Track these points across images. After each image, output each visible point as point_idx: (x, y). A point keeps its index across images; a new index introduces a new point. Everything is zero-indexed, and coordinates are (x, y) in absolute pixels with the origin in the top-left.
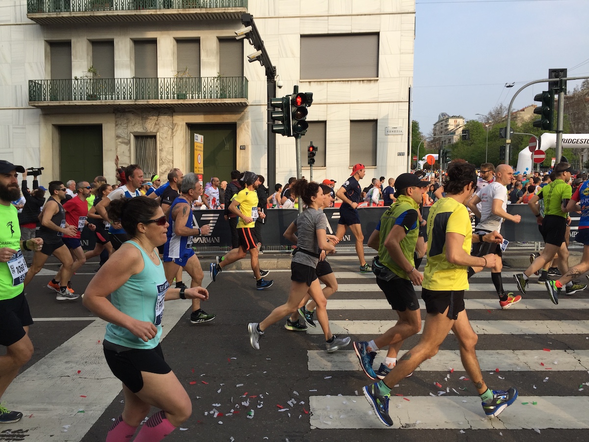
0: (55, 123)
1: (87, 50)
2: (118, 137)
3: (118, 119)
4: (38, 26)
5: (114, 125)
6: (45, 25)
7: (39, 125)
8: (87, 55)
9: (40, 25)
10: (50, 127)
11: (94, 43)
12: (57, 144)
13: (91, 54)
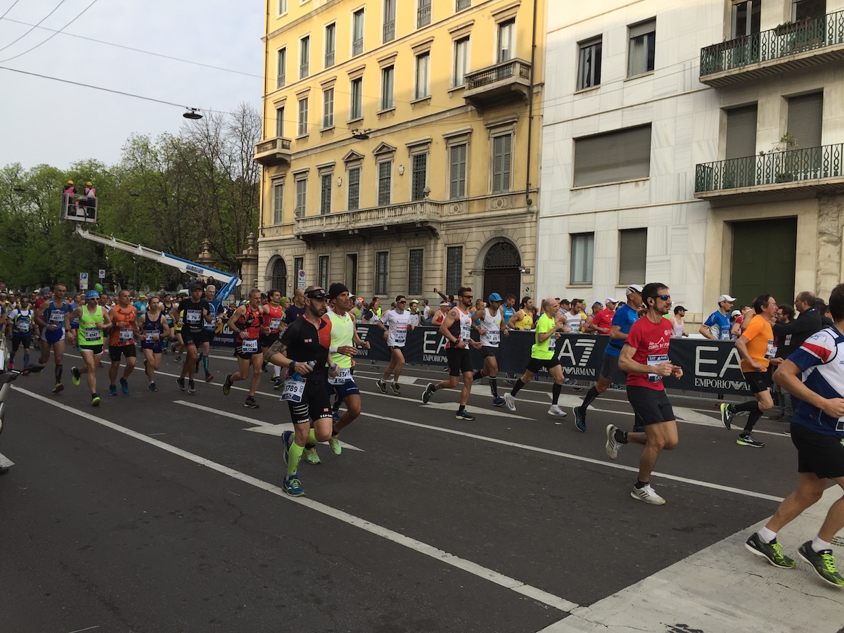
0: (727, 219)
1: (781, 111)
2: (822, 233)
3: (822, 207)
4: (713, 90)
5: (816, 216)
6: (721, 87)
7: (706, 222)
8: (780, 118)
9: (716, 88)
10: (721, 225)
11: (791, 100)
12: (729, 247)
13: (785, 116)
